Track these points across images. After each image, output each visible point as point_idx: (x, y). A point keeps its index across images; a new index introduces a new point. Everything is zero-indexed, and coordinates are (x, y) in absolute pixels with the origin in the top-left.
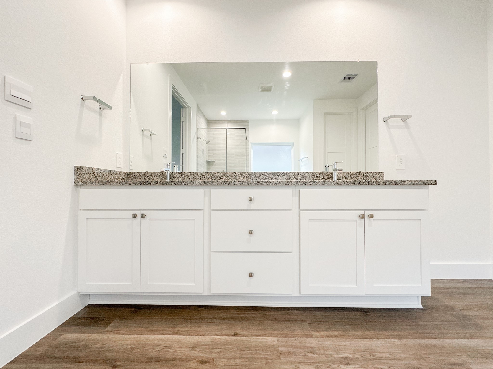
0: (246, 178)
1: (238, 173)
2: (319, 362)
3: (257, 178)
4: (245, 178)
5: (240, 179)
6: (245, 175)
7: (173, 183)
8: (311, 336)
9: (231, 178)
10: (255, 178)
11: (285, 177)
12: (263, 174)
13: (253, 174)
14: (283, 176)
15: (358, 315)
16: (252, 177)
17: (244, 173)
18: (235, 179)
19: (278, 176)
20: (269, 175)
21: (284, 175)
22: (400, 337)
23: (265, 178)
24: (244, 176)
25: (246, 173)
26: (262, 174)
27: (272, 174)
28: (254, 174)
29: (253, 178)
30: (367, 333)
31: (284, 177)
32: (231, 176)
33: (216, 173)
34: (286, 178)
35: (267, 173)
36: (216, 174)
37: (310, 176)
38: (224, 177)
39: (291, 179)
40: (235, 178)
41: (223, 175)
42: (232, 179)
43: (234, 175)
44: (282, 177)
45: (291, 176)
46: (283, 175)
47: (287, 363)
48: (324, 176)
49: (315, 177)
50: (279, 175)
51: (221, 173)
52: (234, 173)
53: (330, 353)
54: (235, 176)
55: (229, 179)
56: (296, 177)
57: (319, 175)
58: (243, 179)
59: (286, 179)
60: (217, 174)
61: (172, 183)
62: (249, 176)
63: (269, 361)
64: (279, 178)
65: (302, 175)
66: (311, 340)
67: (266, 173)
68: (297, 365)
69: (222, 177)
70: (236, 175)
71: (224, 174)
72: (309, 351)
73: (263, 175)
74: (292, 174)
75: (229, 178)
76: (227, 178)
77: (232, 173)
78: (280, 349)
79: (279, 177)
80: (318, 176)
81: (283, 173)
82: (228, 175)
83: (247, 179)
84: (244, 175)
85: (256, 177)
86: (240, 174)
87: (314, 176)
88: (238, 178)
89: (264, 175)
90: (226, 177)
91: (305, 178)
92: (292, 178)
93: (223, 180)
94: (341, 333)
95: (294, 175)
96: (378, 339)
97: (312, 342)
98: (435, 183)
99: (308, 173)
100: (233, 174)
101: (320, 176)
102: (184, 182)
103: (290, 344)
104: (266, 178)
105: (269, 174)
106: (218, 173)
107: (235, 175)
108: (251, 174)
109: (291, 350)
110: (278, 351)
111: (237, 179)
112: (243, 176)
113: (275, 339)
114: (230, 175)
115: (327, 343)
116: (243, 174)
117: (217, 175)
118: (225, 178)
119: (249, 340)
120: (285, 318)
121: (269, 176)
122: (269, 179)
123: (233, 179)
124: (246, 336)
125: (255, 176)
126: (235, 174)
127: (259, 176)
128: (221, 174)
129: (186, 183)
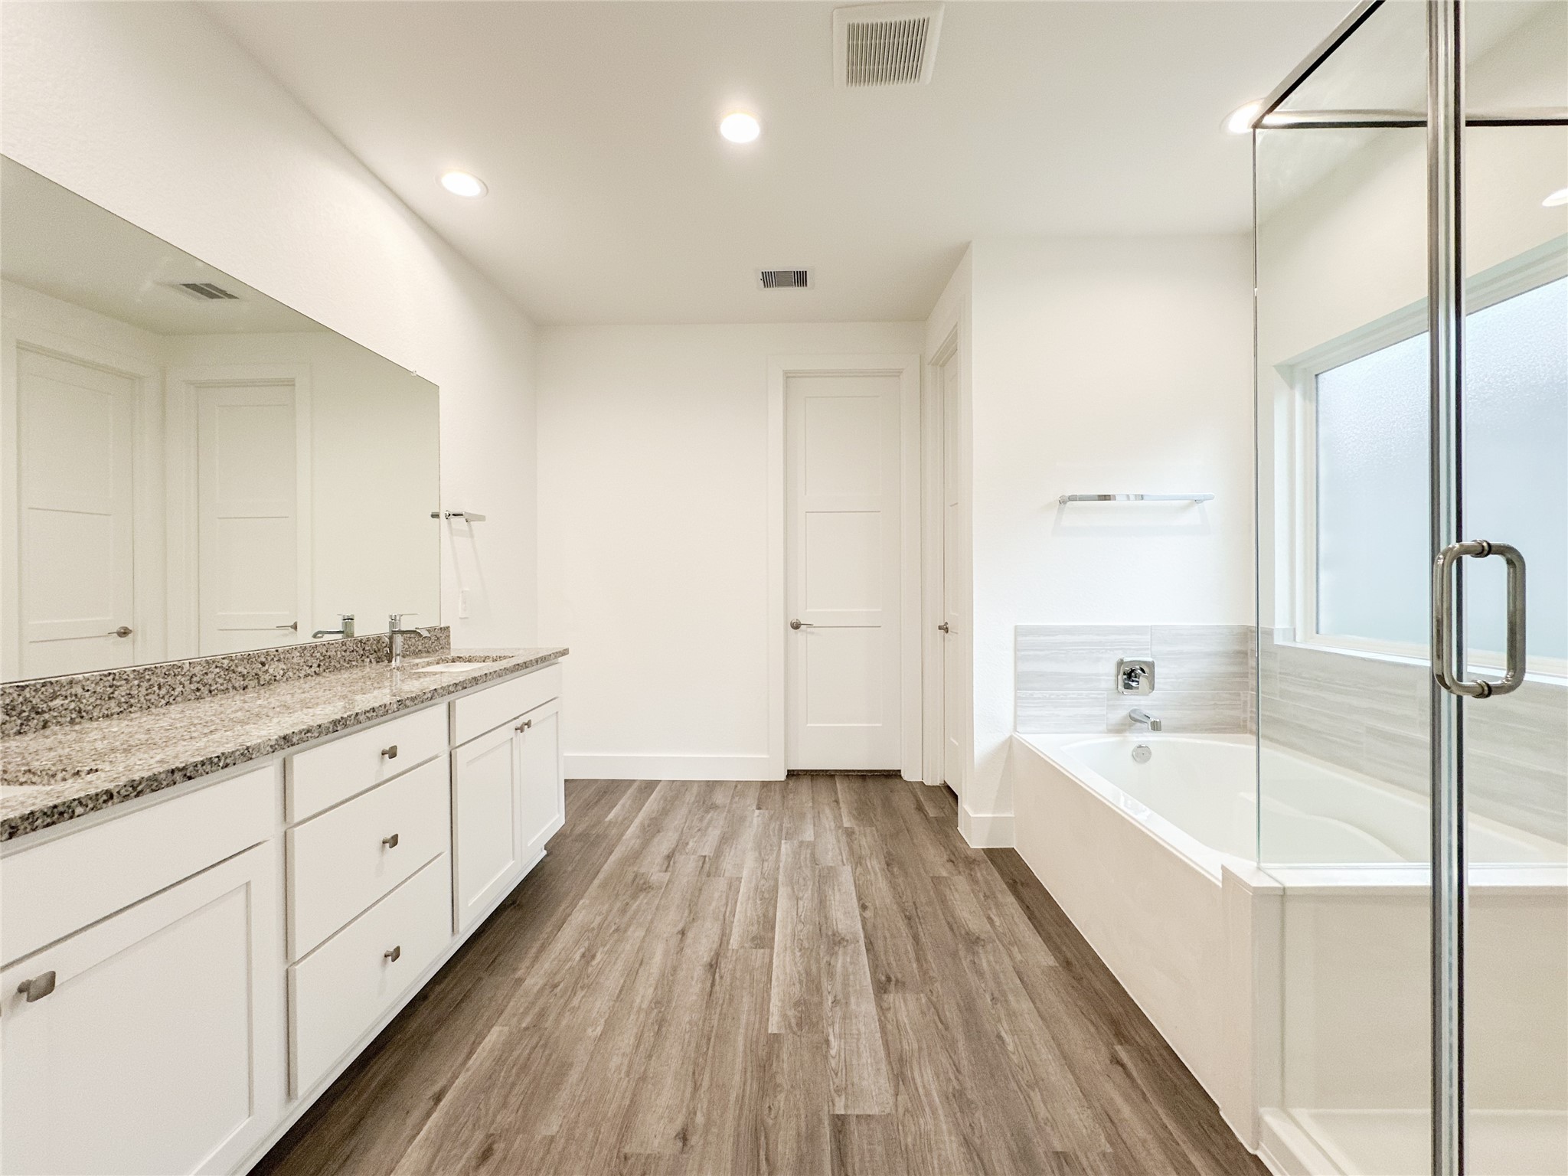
0: (160, 688)
1: (125, 677)
2: (576, 983)
3: (198, 682)
4: (156, 688)
5: (132, 697)
6: (154, 678)
7: (180, 773)
8: (520, 981)
9: (92, 700)
10: (190, 683)
11: (282, 665)
12: (219, 665)
13: (185, 670)
14: (276, 663)
15: (509, 916)
16: (182, 680)
17: (150, 673)
18: (113, 701)
19: (263, 664)
20: (237, 666)
21: (279, 661)
22: (579, 896)
23: (225, 680)
24: (150, 683)
25: (158, 671)
26: (214, 666)
27: (245, 661)
28: (189, 670)
29: (184, 687)
30: (554, 919)
31: (278, 666)
32: (95, 692)
33: (11, 691)
34: (284, 667)
35: (231, 660)
36: (15, 695)
37: (339, 653)
38: (58, 702)
39: (297, 667)
40: (110, 698)
41: (54, 692)
42: (98, 702)
43: (107, 684)
44: (274, 666)
45: (295, 660)
46: (275, 659)
47: (557, 1021)
48: (364, 649)
49: (348, 653)
50: (264, 660)
51: (38, 686)
52: (105, 679)
53: (567, 967)
54: (110, 690)
55: (82, 706)
56: (308, 660)
57: (355, 648)
58: (147, 695)
59: (283, 670)
60: (19, 695)
61: (175, 776)
62: (169, 679)
63: (541, 1043)
64: (266, 672)
65: (321, 654)
66: (529, 982)
67: (228, 661)
68: (568, 1008)
69: (45, 705)
70: (118, 684)
71: (57, 689)
72: (550, 990)
73: (218, 670)
74: (298, 654)
75: (84, 701)
76: (72, 705)
77: (98, 678)
78: (524, 1025)
79: (267, 666)
80: (353, 651)
81: (277, 653)
82: (80, 691)
83: (163, 692)
84: (149, 680)
85: (195, 679)
86: (132, 676)
87: (345, 651)
88: (123, 693)
89: (220, 667)
90: (67, 701)
91: (328, 660)
92: (299, 664)
93: (55, 714)
94: (537, 945)
95: (303, 655)
96: (570, 915)
97: (534, 981)
98: (565, 652)
99: (332, 646)
100: (101, 683)
101: (358, 649)
102: (220, 760)
103: (521, 1010)
104: (227, 678)
105: (236, 661)
106: (23, 688)
107: (110, 687)
108: (176, 671)
109: (536, 1009)
110: (526, 1029)
111: (123, 700)
112: (145, 684)
113: (496, 1029)
114: (88, 691)
115: (547, 964)
116: (147, 677)
117: (21, 699)
118: (65, 707)
119: (470, 1073)
120: (450, 1006)
121: (236, 669)
122: (238, 678)
123: (103, 703)
124: (455, 1077)
125: (192, 677)
126: (113, 679)
127: (206, 673)
128: (43, 689)
129: (228, 761)
